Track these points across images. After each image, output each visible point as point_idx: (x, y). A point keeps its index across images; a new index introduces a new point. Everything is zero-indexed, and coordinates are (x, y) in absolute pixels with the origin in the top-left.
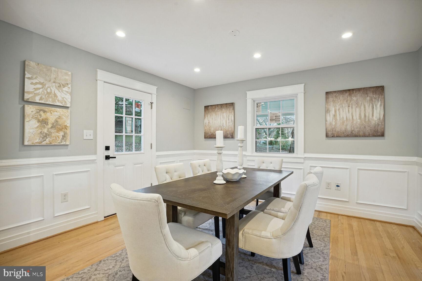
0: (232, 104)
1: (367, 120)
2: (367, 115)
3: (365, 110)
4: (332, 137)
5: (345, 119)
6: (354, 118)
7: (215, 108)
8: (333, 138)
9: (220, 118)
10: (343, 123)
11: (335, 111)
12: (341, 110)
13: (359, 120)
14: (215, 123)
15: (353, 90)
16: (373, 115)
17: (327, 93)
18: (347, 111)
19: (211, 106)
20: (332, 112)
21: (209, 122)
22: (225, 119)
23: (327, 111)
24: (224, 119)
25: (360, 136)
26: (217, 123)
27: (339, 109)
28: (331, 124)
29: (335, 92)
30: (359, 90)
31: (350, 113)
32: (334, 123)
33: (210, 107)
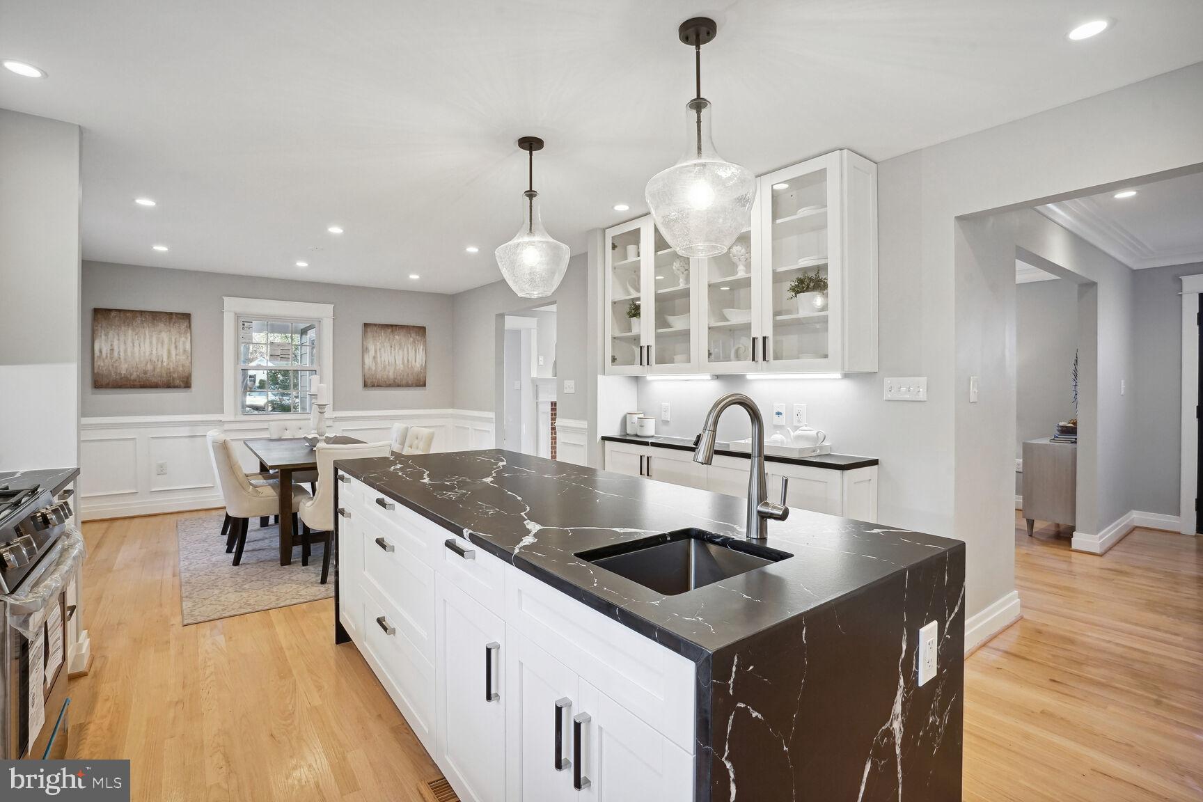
0: (187, 317)
1: (410, 366)
2: (410, 360)
3: (408, 353)
4: (372, 386)
5: (387, 363)
6: (397, 362)
7: (134, 318)
8: (373, 388)
9: (151, 343)
10: (385, 367)
11: (376, 351)
12: (382, 349)
13: (402, 366)
14: (133, 353)
15: (396, 326)
16: (416, 361)
17: (366, 325)
18: (389, 351)
19: (120, 311)
20: (372, 353)
21: (112, 350)
22: (166, 347)
23: (364, 350)
24: (162, 346)
25: (403, 386)
26: (140, 353)
27: (380, 349)
28: (370, 369)
29: (375, 325)
30: (402, 327)
31: (393, 355)
32: (374, 368)
33: (113, 314)
